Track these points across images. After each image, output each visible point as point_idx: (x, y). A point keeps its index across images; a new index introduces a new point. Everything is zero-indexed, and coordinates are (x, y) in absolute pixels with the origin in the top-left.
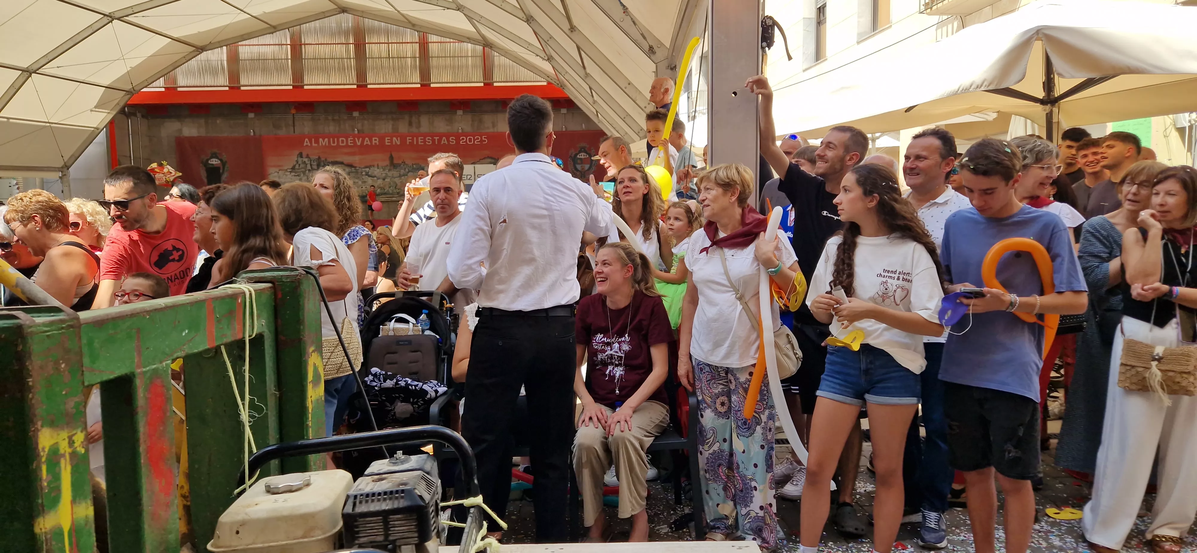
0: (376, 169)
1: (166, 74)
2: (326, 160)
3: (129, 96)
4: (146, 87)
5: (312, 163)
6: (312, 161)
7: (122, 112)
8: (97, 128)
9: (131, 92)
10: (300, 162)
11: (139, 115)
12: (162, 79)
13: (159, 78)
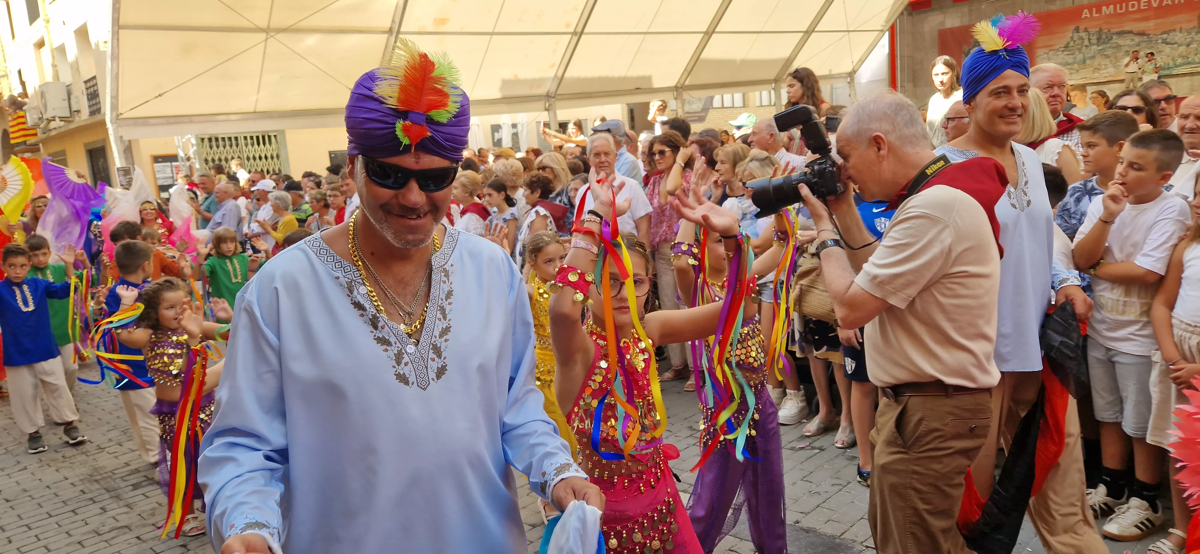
0: (1178, 33)
2: (1109, 31)
5: (1091, 37)
6: (1091, 36)
8: (882, 31)
10: (1075, 38)
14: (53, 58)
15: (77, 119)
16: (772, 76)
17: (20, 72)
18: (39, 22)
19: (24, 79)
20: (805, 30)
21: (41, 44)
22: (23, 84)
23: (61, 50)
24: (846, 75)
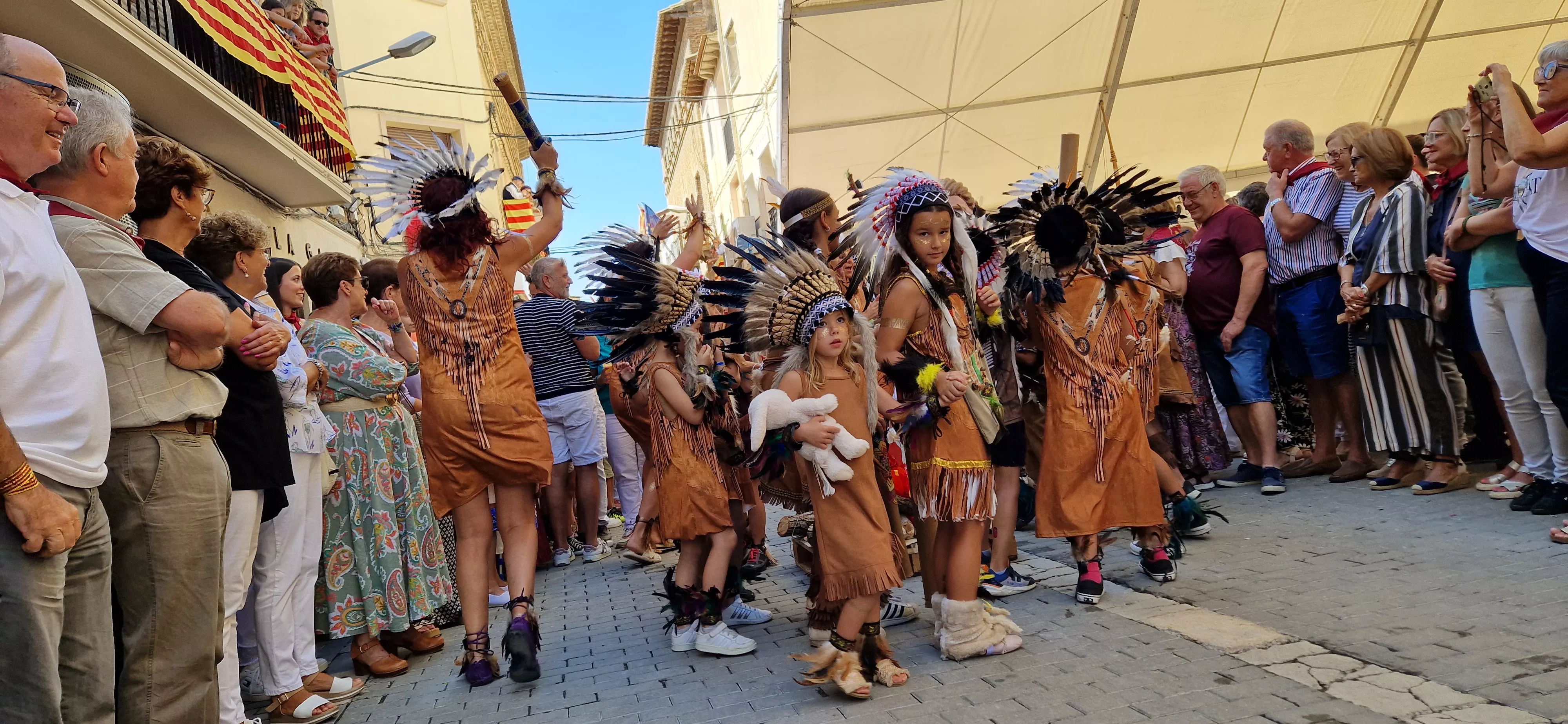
18: (734, 158)
21: (735, 183)
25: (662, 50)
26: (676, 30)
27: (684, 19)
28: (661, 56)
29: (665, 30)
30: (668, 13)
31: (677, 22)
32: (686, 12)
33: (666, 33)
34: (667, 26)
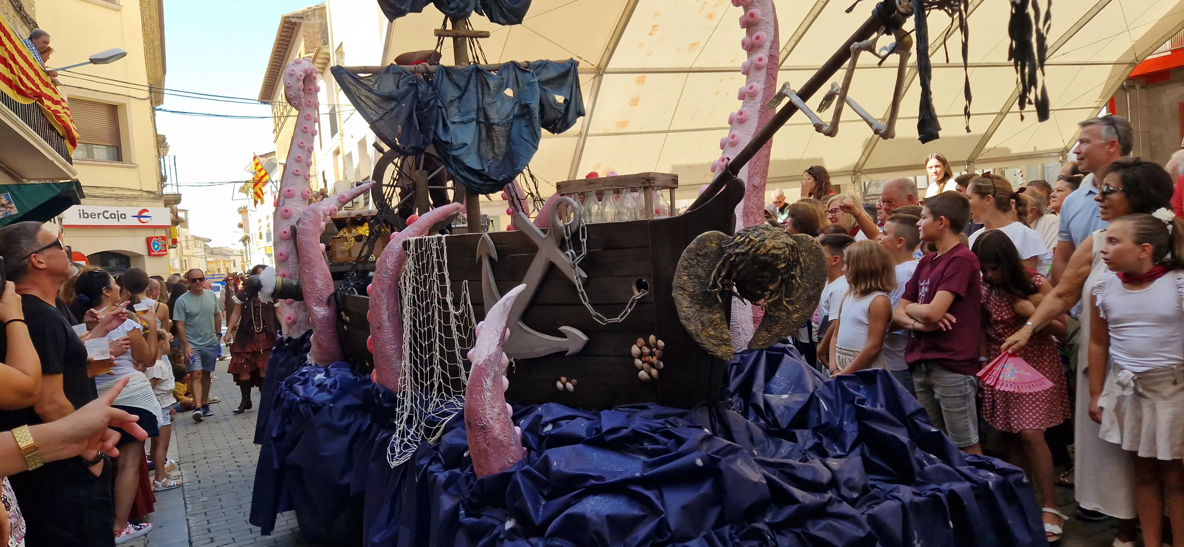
1: (1173, 36)
3: (1131, 68)
4: (1150, 55)
7: (1122, 87)
8: (1097, 108)
9: (1134, 64)
11: (1138, 86)
12: (1168, 43)
13: (1165, 42)
14: (344, 162)
15: (357, 208)
16: (965, 159)
17: (323, 173)
18: (337, 136)
19: (326, 178)
20: (999, 111)
21: (337, 152)
22: (325, 181)
23: (349, 156)
24: (1057, 154)
25: (280, 40)
26: (293, 29)
27: (301, 23)
28: (279, 44)
29: (284, 27)
30: (288, 17)
31: (295, 23)
32: (302, 18)
33: (285, 30)
34: (286, 25)
